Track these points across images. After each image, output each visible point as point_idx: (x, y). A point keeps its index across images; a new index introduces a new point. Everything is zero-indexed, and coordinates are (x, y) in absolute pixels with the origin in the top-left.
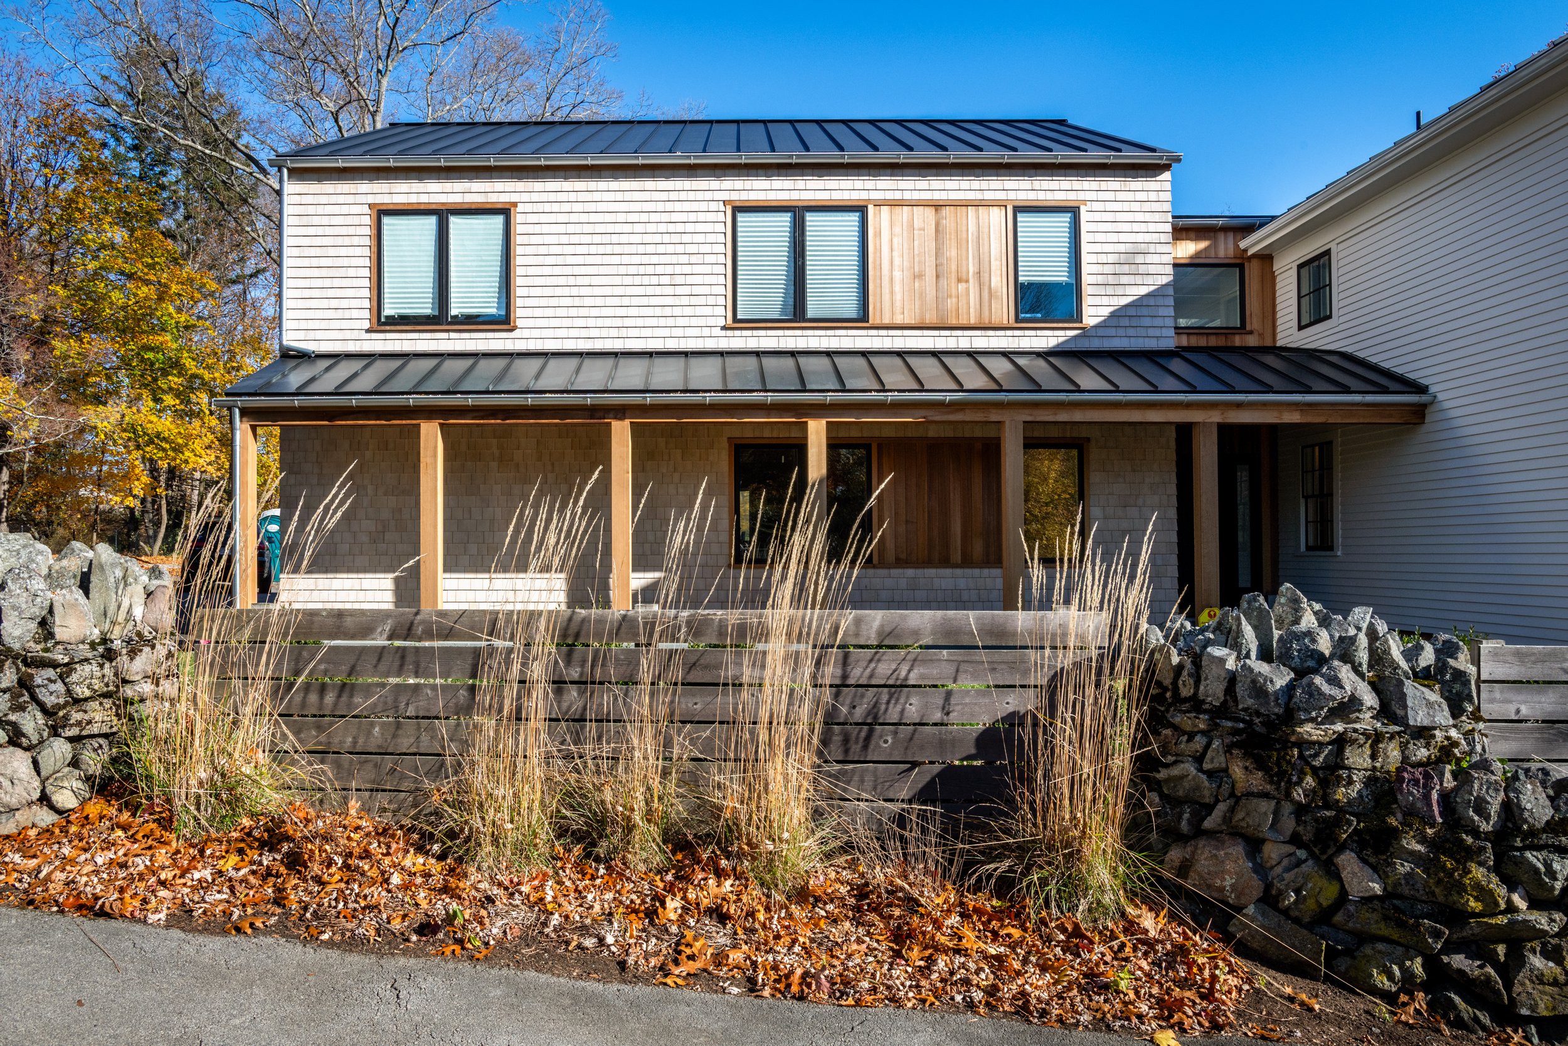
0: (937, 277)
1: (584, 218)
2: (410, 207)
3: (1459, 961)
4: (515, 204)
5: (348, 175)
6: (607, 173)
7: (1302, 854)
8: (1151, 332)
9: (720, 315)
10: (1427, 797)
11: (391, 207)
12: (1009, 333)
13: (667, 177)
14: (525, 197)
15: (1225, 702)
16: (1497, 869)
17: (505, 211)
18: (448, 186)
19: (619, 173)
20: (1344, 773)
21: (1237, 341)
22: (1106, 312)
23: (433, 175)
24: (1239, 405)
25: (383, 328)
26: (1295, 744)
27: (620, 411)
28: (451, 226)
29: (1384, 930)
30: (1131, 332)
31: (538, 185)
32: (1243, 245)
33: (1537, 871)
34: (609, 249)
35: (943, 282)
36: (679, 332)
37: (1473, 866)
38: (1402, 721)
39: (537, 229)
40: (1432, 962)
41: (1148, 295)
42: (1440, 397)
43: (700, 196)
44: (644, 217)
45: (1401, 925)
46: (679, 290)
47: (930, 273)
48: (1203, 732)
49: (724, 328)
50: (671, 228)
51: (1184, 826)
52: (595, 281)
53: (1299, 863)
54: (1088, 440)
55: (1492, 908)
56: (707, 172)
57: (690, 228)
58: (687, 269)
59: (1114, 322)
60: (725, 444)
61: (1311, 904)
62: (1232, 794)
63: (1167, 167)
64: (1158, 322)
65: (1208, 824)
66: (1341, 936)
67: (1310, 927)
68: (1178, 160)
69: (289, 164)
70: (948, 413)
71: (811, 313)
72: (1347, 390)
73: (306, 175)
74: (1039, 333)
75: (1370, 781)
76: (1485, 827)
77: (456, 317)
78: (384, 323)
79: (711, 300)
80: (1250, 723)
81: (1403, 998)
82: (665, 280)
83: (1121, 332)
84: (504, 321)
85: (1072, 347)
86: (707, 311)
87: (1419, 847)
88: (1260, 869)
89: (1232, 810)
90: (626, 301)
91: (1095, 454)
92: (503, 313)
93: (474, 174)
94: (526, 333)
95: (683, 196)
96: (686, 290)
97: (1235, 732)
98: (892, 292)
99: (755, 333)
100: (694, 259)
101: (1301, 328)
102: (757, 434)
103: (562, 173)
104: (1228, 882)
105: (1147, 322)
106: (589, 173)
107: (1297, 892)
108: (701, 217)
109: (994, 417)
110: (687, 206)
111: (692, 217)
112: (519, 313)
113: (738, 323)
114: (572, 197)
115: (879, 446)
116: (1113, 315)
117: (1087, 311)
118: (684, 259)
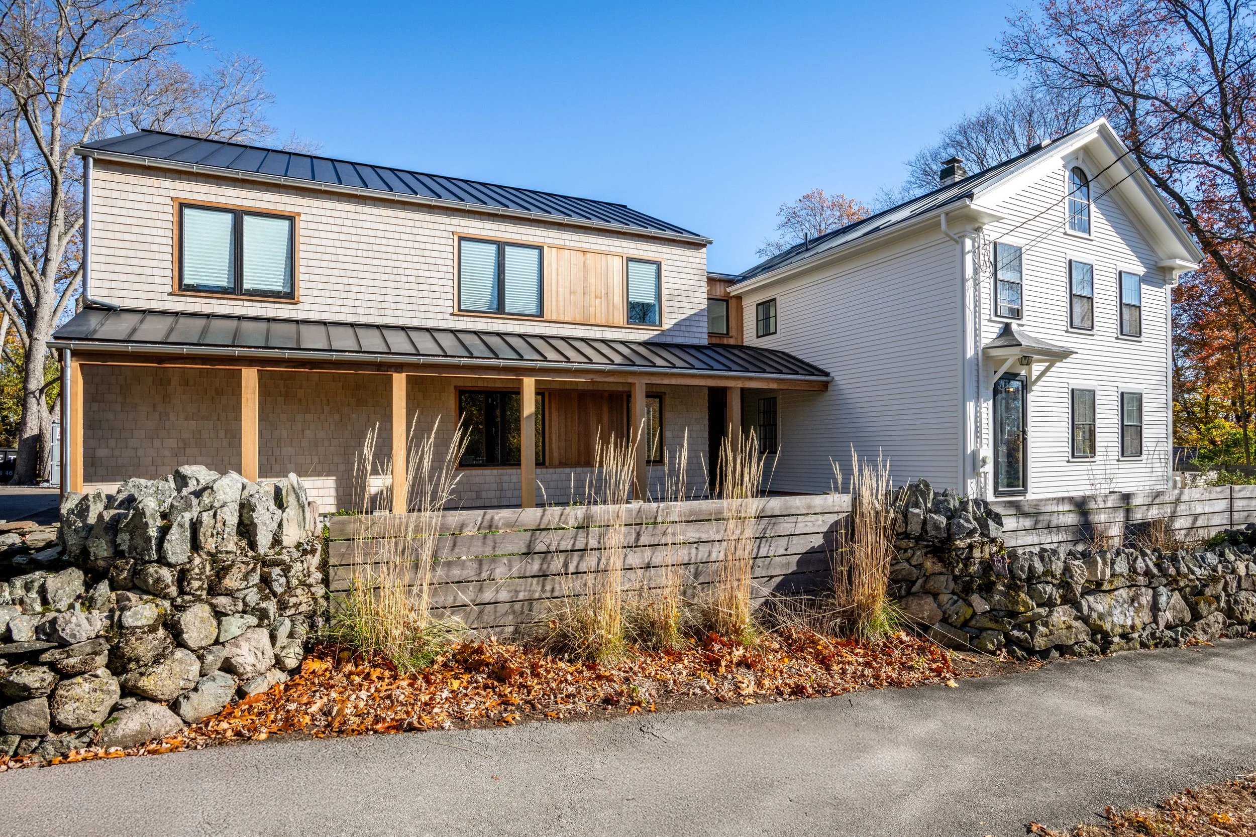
0: (584, 294)
1: (353, 230)
2: (209, 205)
3: (1016, 633)
4: (299, 214)
5: (152, 172)
6: (370, 202)
7: (955, 598)
8: (697, 335)
9: (449, 305)
10: (1004, 566)
11: (192, 202)
12: (623, 330)
13: (414, 211)
14: (307, 210)
15: (921, 534)
16: (1027, 594)
17: (291, 219)
18: (242, 193)
19: (379, 203)
20: (972, 560)
21: (725, 341)
22: (674, 322)
23: (230, 183)
24: (751, 379)
25: (184, 293)
26: (954, 550)
27: (399, 367)
28: (245, 223)
29: (992, 625)
30: (687, 334)
31: (317, 203)
32: (728, 290)
33: (1041, 592)
34: (371, 254)
35: (587, 297)
36: (422, 315)
37: (1021, 593)
38: (988, 536)
39: (316, 234)
40: (1006, 635)
41: (695, 315)
42: (836, 378)
43: (436, 226)
44: (397, 236)
45: (997, 621)
46: (422, 287)
47: (580, 291)
48: (911, 548)
49: (452, 314)
50: (416, 245)
51: (903, 592)
52: (361, 275)
53: (956, 602)
54: (665, 393)
55: (1028, 609)
56: (441, 211)
57: (429, 246)
58: (427, 274)
59: (677, 328)
60: (452, 389)
61: (962, 619)
62: (924, 575)
63: (705, 246)
64: (700, 330)
65: (914, 589)
66: (974, 630)
67: (960, 628)
68: (711, 243)
69: (96, 156)
70: (605, 377)
71: (508, 309)
72: (797, 373)
73: (110, 166)
74: (640, 331)
75: (981, 563)
76: (1024, 577)
77: (248, 290)
78: (185, 289)
79: (443, 296)
80: (933, 542)
81: (998, 652)
82: (412, 279)
83: (682, 334)
84: (289, 296)
85: (656, 340)
86: (441, 302)
87: (1002, 588)
88: (940, 606)
89: (925, 582)
90: (383, 291)
91: (668, 401)
92: (289, 291)
93: (265, 188)
94: (307, 307)
95: (425, 225)
96: (427, 287)
97: (927, 547)
98: (558, 301)
99: (473, 319)
100: (432, 267)
101: (758, 337)
102: (474, 384)
103: (336, 197)
104: (926, 614)
105: (694, 329)
106: (357, 200)
107: (957, 614)
108: (437, 240)
109: (630, 380)
110: (427, 232)
111: (431, 240)
112: (301, 291)
113: (461, 312)
114: (344, 215)
115: (550, 394)
116: (675, 324)
117: (665, 321)
118: (426, 267)
